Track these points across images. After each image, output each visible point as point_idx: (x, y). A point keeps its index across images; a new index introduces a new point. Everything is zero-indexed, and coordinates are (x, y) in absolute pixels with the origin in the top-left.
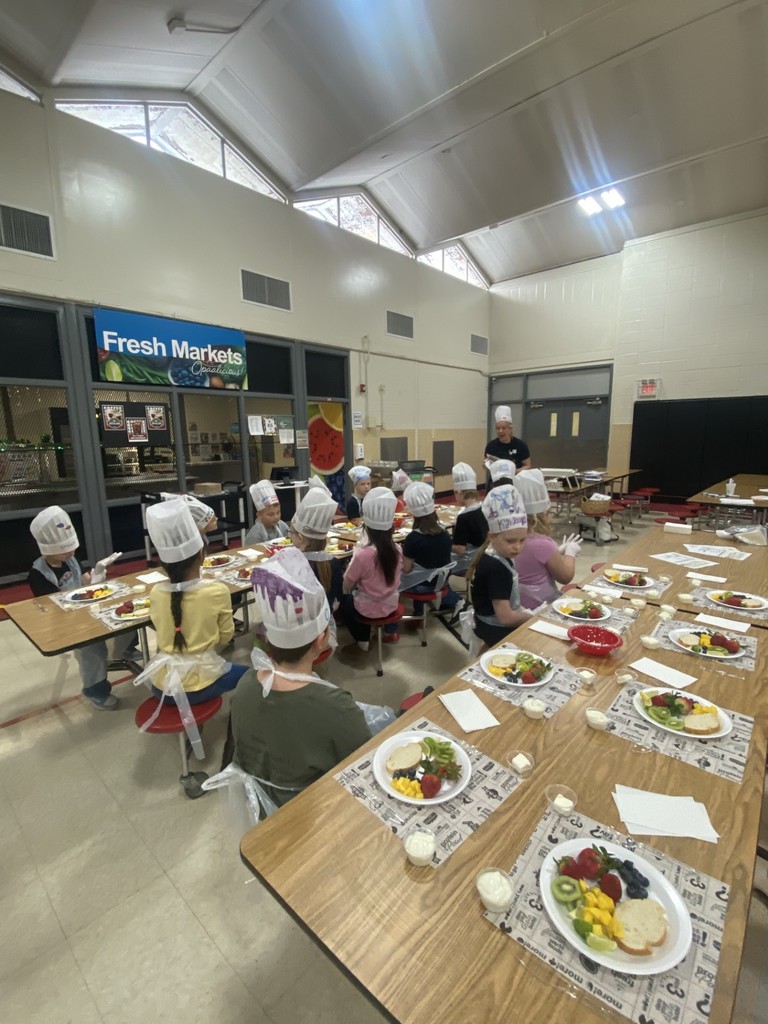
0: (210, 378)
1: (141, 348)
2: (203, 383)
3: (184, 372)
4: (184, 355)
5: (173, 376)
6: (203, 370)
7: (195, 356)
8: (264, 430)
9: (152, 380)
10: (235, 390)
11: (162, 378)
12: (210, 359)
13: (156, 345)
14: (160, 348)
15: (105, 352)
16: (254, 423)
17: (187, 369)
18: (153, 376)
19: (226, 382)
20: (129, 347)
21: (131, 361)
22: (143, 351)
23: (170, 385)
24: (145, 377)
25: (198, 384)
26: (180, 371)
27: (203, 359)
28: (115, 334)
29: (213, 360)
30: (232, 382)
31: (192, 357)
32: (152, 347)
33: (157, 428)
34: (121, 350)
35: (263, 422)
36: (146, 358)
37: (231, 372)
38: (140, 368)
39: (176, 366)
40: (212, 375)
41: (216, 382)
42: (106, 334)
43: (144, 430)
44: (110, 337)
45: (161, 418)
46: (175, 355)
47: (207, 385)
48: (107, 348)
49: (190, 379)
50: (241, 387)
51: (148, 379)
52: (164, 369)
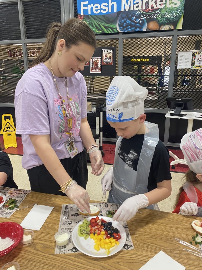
0: (148, 23)
1: (101, 9)
2: (141, 28)
3: (128, 21)
4: (130, 8)
5: (120, 26)
6: (143, 17)
7: (138, 7)
8: (193, 64)
9: (106, 32)
10: (170, 30)
11: (112, 29)
12: (150, 7)
13: (110, 4)
14: (113, 6)
15: (81, 16)
16: (184, 59)
17: (130, 19)
18: (106, 28)
19: (161, 25)
20: (94, 9)
21: (95, 19)
22: (102, 11)
23: (118, 33)
24: (102, 29)
25: (138, 30)
26: (125, 22)
27: (144, 8)
28: (87, 2)
29: (153, 7)
30: (168, 24)
31: (136, 9)
32: (108, 6)
33: (107, 64)
34: (90, 13)
35: (193, 55)
36: (104, 15)
37: (168, 15)
38: (100, 23)
39: (123, 18)
40: (149, 21)
41: (153, 26)
42: (82, 3)
43: (100, 66)
44: (85, 5)
45: (110, 57)
46: (122, 10)
47: (144, 29)
48: (82, 14)
49: (132, 26)
50: (175, 27)
51: (103, 31)
52: (114, 22)
